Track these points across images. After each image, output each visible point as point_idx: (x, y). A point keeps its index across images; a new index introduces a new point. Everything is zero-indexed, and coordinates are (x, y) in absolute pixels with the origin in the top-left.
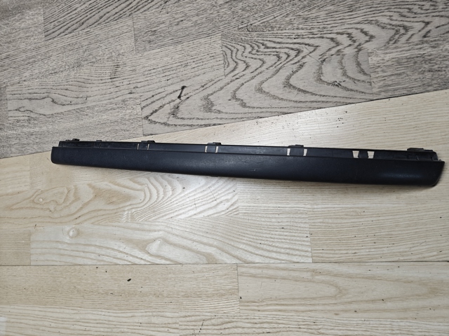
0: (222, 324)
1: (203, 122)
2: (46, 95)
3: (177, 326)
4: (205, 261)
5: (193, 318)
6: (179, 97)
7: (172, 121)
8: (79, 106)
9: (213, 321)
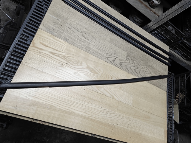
0: (113, 114)
1: (119, 67)
2: (81, 32)
3: (102, 111)
4: (112, 97)
5: (106, 110)
6: (116, 58)
7: (112, 62)
8: (90, 42)
9: (111, 113)
